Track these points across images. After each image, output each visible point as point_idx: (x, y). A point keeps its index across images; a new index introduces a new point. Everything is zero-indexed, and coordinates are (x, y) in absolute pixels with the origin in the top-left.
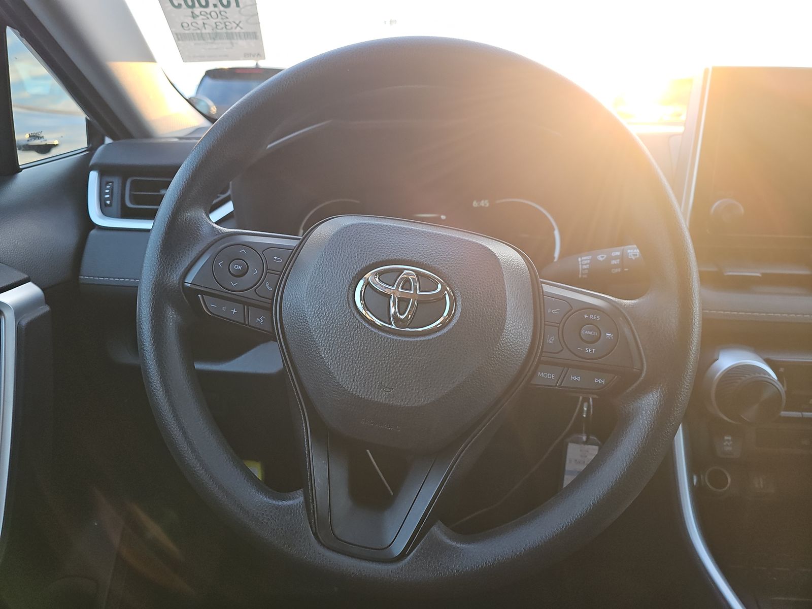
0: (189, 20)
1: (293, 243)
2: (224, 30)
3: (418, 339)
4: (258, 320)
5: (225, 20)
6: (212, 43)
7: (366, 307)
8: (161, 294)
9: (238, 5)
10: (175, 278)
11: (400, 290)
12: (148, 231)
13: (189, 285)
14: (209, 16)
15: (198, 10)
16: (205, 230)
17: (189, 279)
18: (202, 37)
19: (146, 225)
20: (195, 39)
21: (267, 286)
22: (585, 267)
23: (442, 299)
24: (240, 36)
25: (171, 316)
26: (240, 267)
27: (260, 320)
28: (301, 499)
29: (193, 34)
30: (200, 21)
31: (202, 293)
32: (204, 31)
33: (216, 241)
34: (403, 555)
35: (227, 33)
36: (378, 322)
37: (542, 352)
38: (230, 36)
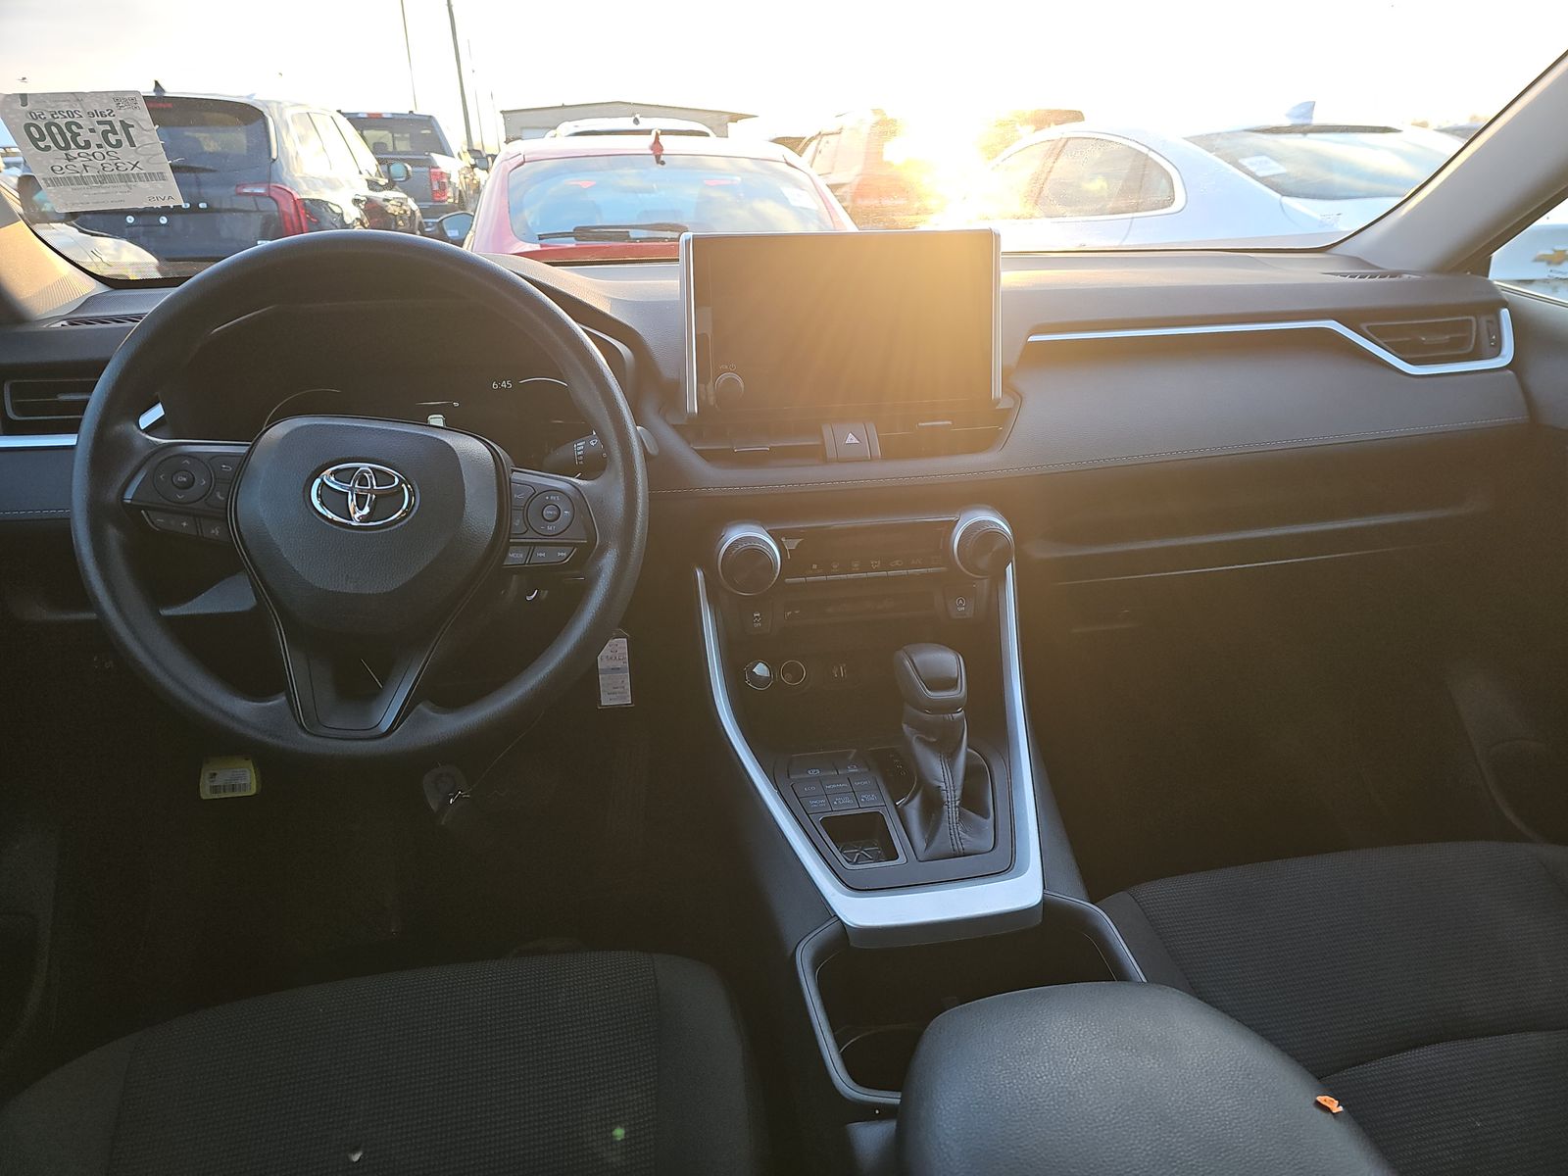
0: (64, 163)
1: (244, 450)
2: (116, 172)
3: (381, 531)
4: (213, 532)
5: (115, 161)
6: (98, 187)
7: (322, 504)
8: (98, 514)
9: (132, 144)
10: (112, 495)
11: (356, 486)
12: (72, 447)
13: (129, 501)
14: (92, 158)
15: (74, 152)
16: (138, 443)
17: (129, 496)
18: (82, 181)
19: (69, 440)
20: (73, 184)
21: (219, 496)
22: (579, 453)
23: (398, 492)
24: (140, 178)
25: (113, 533)
26: (185, 479)
27: (216, 531)
28: (284, 698)
29: (69, 178)
30: (79, 163)
31: (146, 508)
32: (85, 174)
33: (153, 454)
34: (390, 731)
35: (119, 175)
36: (336, 518)
37: (510, 534)
38: (126, 179)
